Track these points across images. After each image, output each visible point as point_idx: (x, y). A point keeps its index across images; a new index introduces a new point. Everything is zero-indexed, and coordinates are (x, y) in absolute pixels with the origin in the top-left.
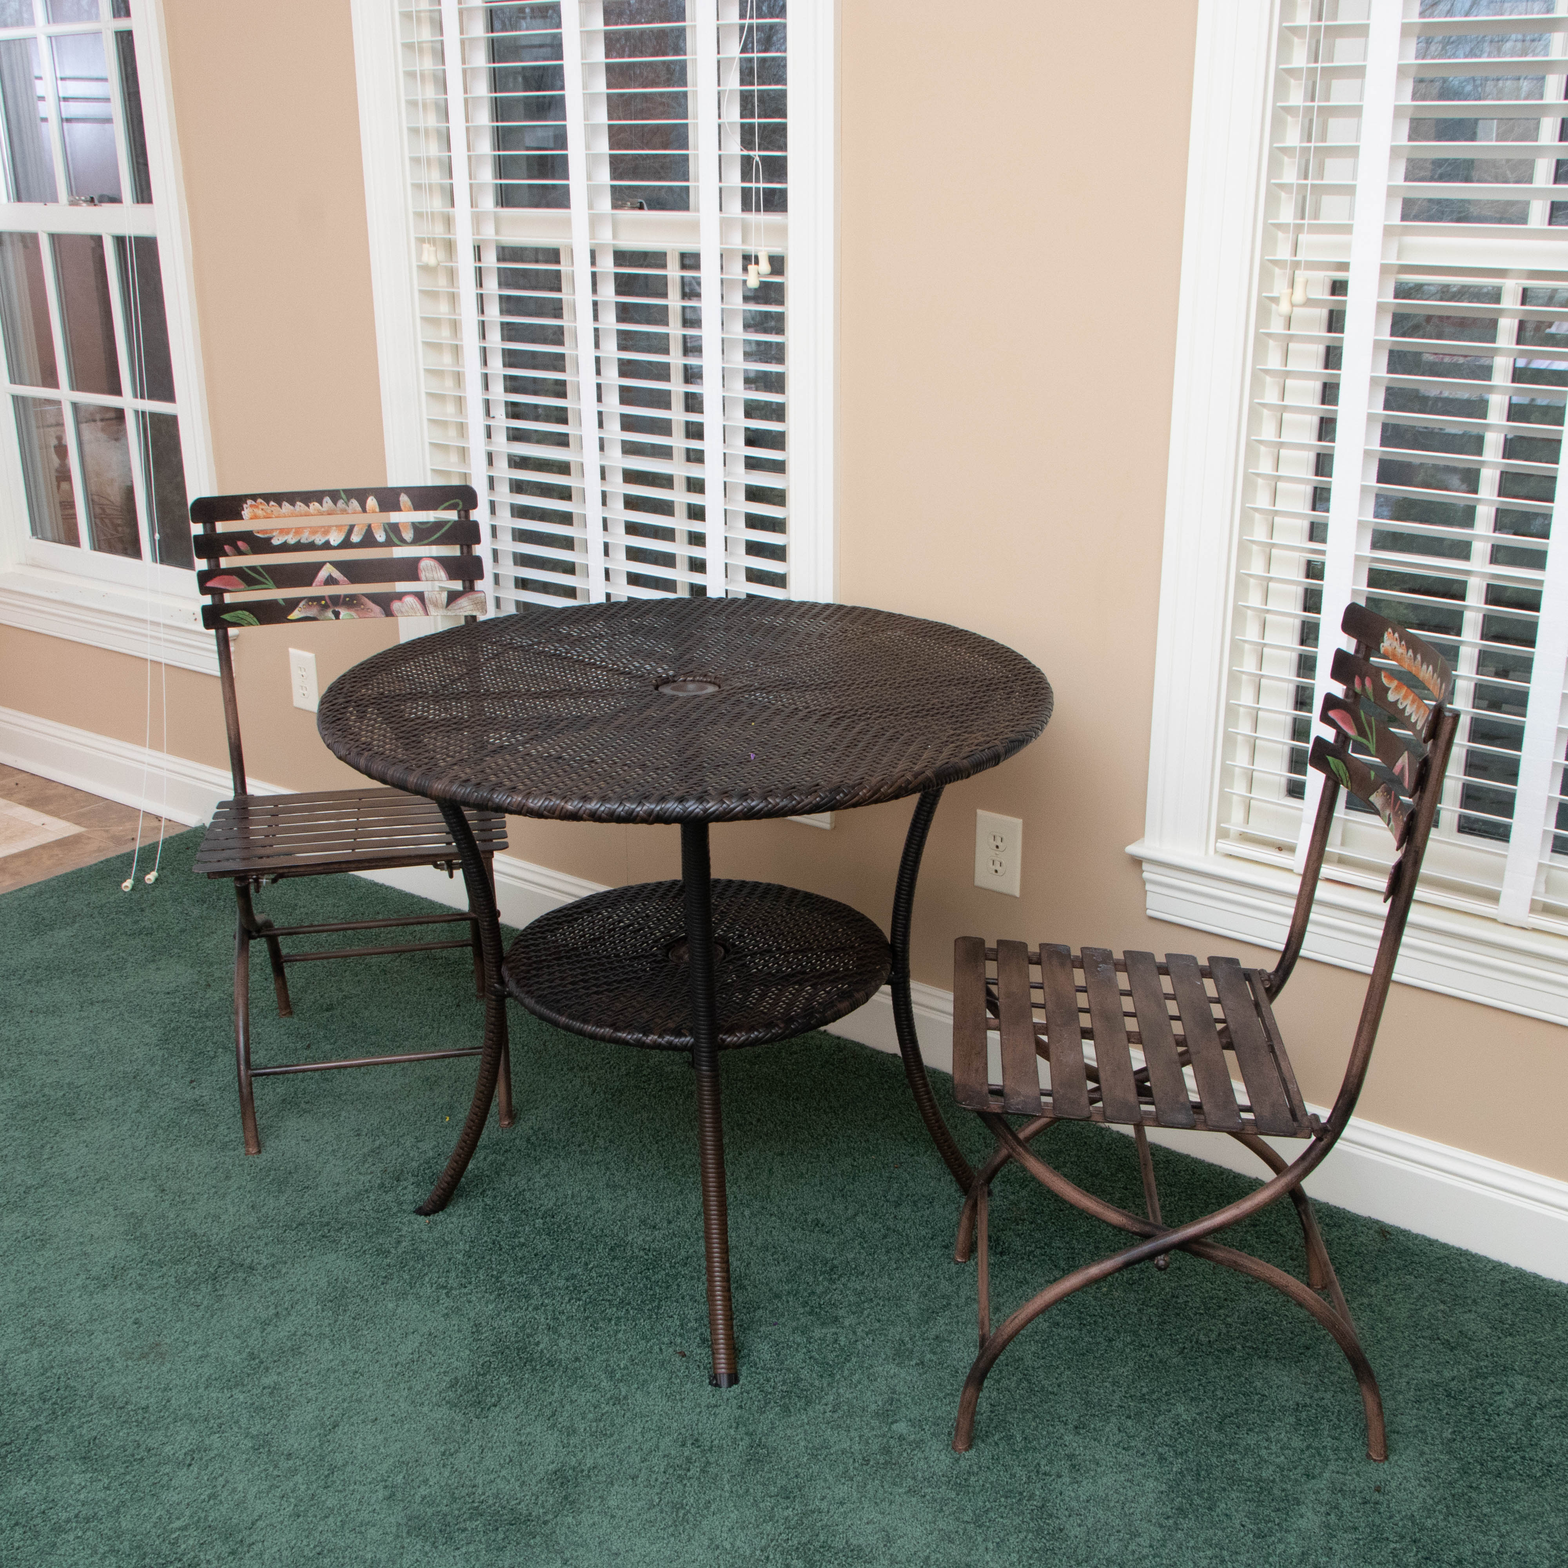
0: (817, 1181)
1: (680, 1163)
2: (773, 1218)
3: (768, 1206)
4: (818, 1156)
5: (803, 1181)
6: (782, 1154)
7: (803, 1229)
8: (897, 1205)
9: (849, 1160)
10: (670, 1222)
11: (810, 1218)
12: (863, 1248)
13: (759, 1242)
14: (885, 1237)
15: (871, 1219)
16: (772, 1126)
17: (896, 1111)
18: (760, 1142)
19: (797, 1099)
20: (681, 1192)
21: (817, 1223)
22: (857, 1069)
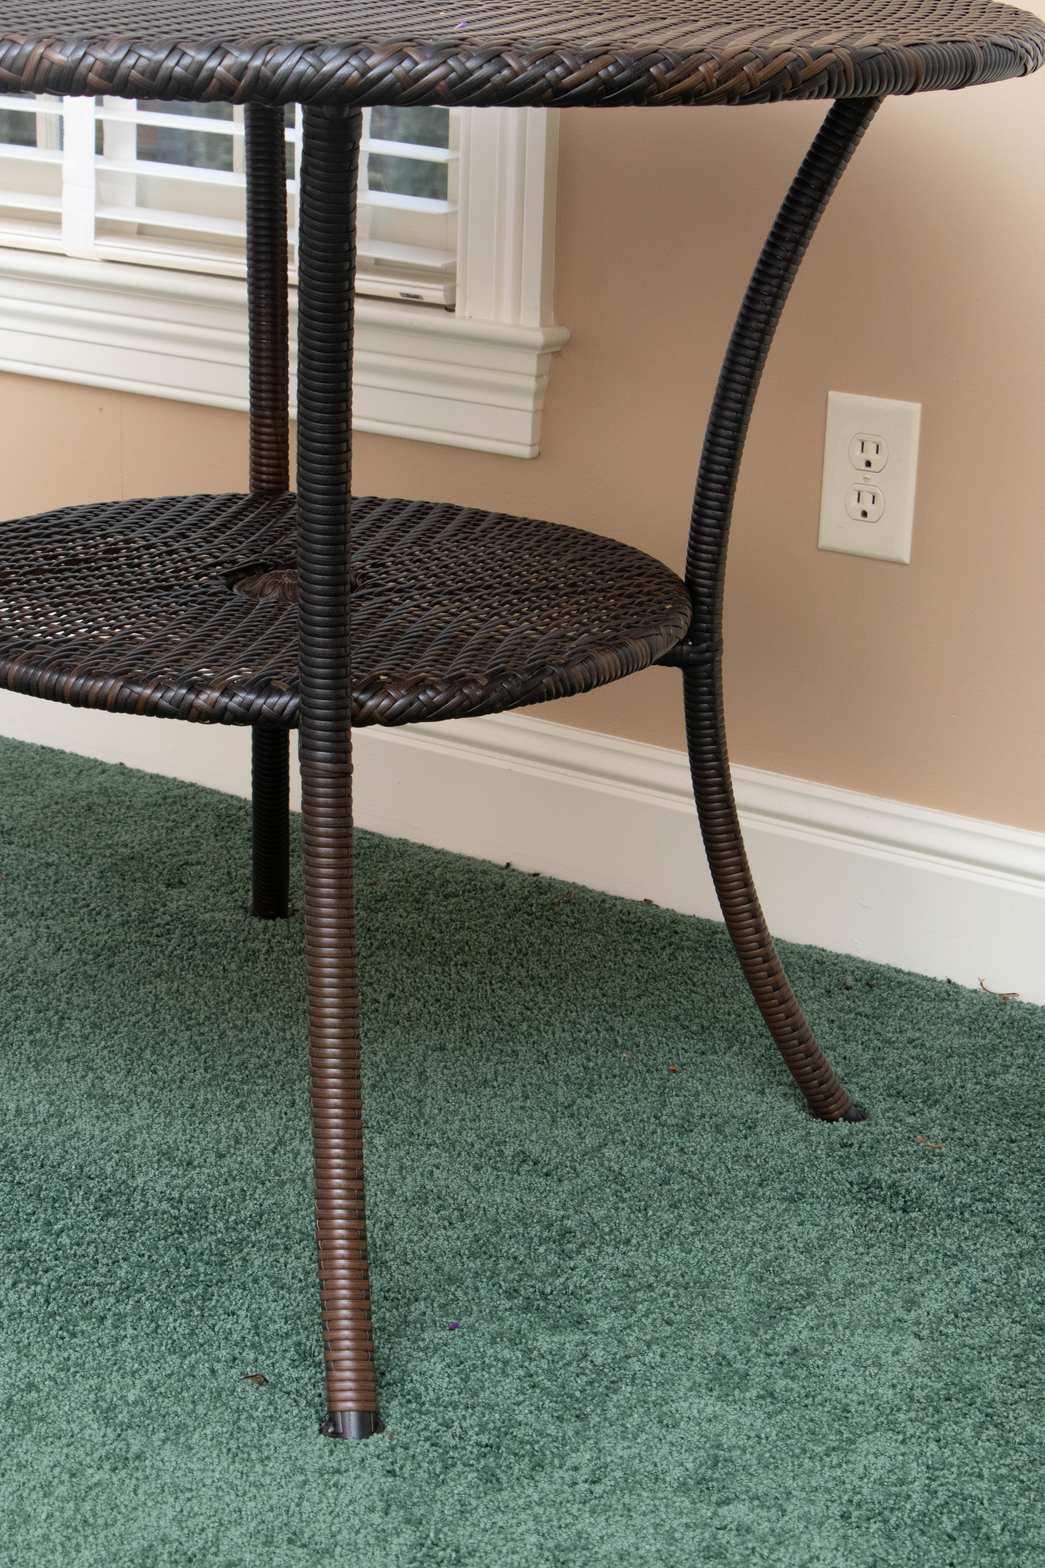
0: (517, 1091)
1: (236, 1061)
2: (434, 1150)
3: (422, 1131)
4: (515, 1053)
5: (489, 1091)
6: (442, 1049)
7: (495, 1168)
8: (684, 1130)
9: (580, 1059)
10: (221, 1156)
11: (508, 1151)
12: (624, 1201)
13: (408, 1188)
14: (665, 1182)
15: (634, 1154)
16: (418, 1005)
17: (662, 984)
18: (397, 1030)
19: (465, 964)
20: (241, 1107)
21: (523, 1157)
22: (579, 921)
